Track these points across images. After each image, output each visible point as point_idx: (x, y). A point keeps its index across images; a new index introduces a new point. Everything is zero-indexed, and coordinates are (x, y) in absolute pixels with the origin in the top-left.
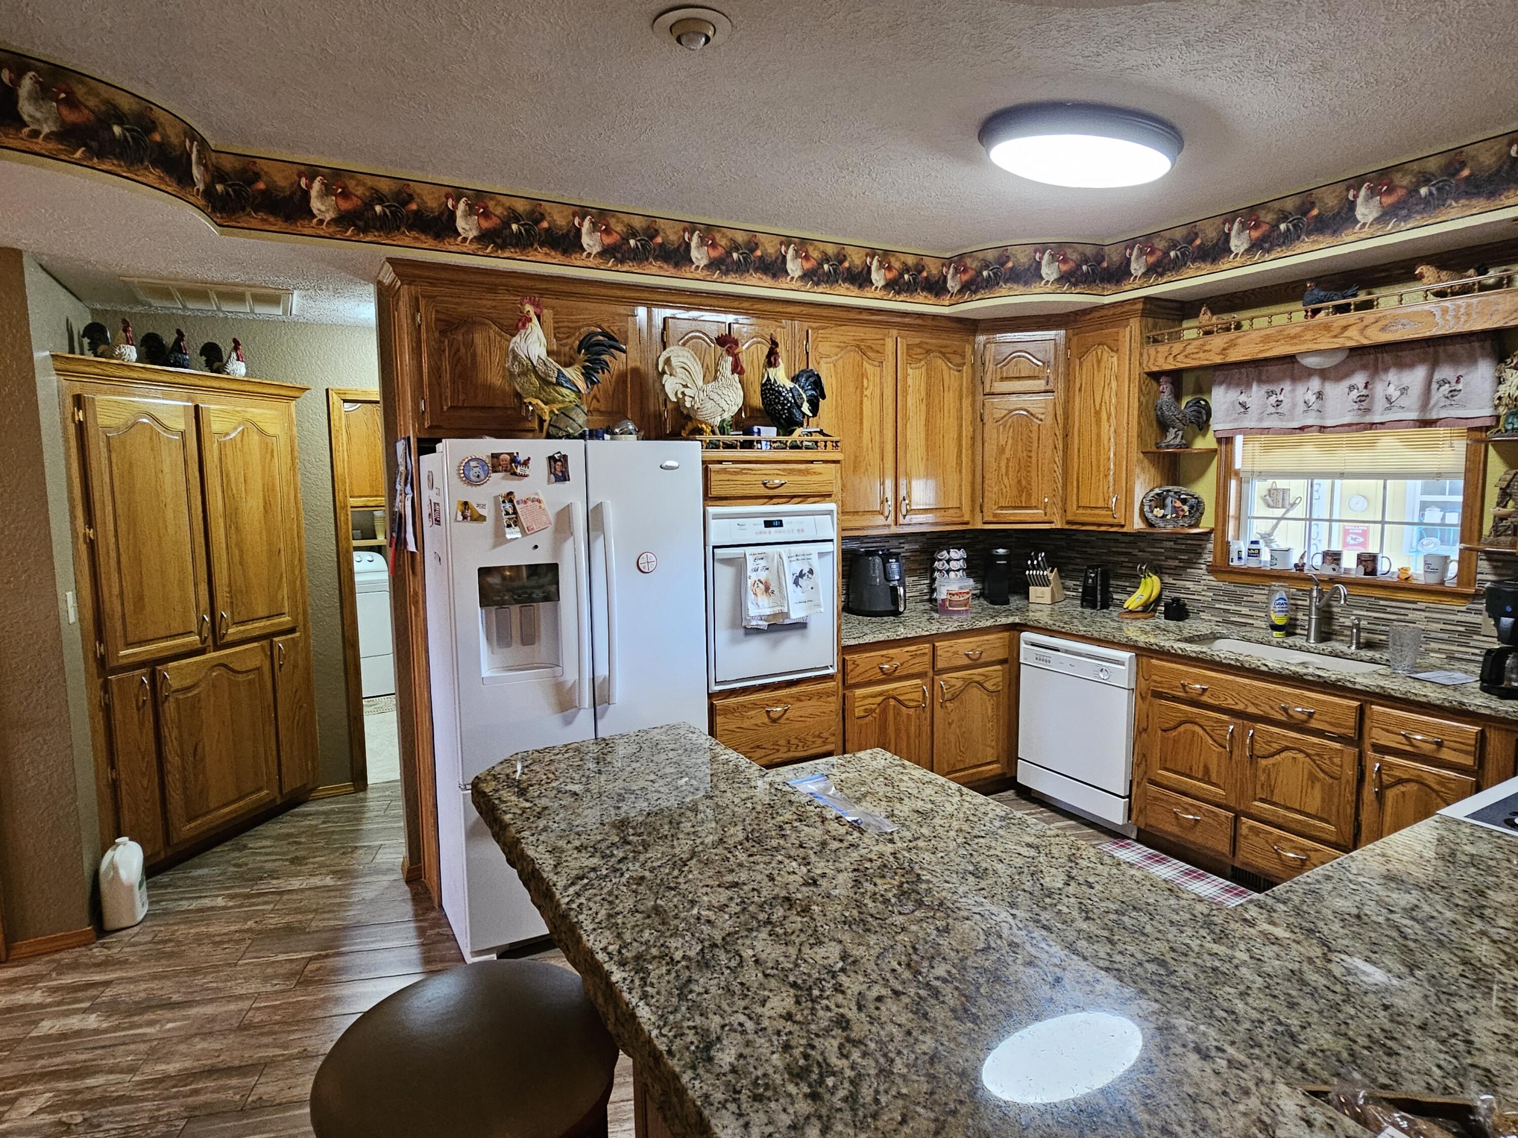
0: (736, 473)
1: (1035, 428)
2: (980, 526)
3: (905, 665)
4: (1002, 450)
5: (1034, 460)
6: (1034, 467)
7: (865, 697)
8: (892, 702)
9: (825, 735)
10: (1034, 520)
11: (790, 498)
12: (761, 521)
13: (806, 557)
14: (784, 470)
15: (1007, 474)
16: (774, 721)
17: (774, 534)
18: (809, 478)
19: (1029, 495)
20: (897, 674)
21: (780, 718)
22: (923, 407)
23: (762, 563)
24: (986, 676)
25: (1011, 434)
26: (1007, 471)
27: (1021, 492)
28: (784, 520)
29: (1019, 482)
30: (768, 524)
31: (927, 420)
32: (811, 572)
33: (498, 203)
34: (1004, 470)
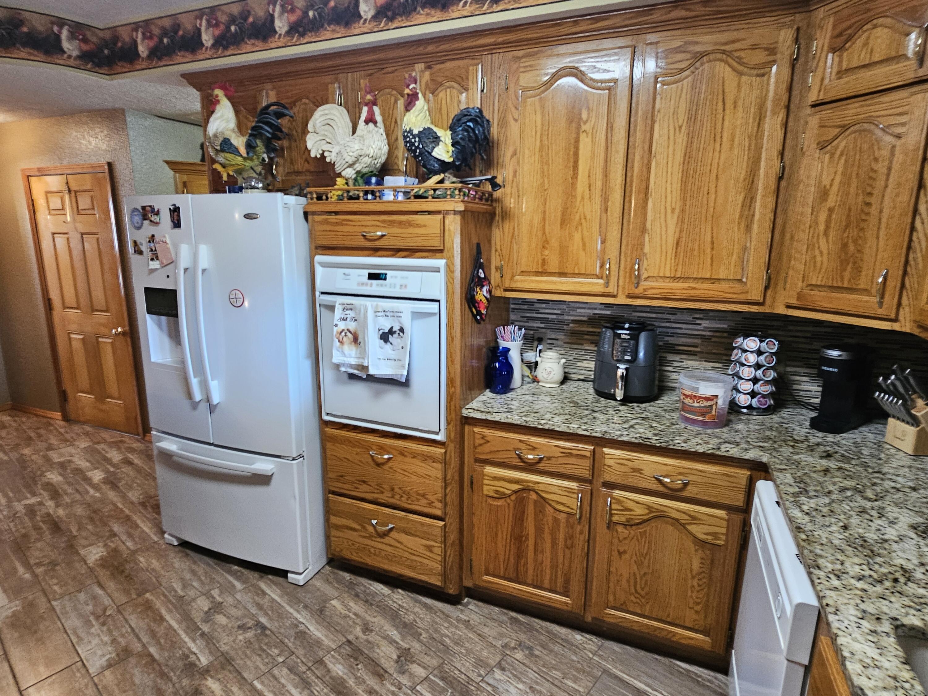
0: (337, 224)
1: (885, 153)
2: (781, 310)
3: (553, 461)
4: (824, 194)
5: (874, 210)
6: (873, 220)
7: (496, 478)
8: (534, 496)
9: (431, 498)
10: (861, 311)
11: (396, 252)
12: (366, 272)
13: (396, 315)
14: (384, 221)
15: (826, 234)
16: (378, 465)
17: (375, 287)
18: (411, 230)
19: (858, 270)
20: (541, 466)
21: (383, 464)
22: (682, 138)
23: (351, 314)
24: (694, 518)
25: (840, 169)
26: (827, 227)
27: (844, 263)
28: (390, 273)
29: (845, 246)
30: (372, 276)
31: (688, 156)
32: (402, 330)
33: (224, 12)
34: (822, 227)
